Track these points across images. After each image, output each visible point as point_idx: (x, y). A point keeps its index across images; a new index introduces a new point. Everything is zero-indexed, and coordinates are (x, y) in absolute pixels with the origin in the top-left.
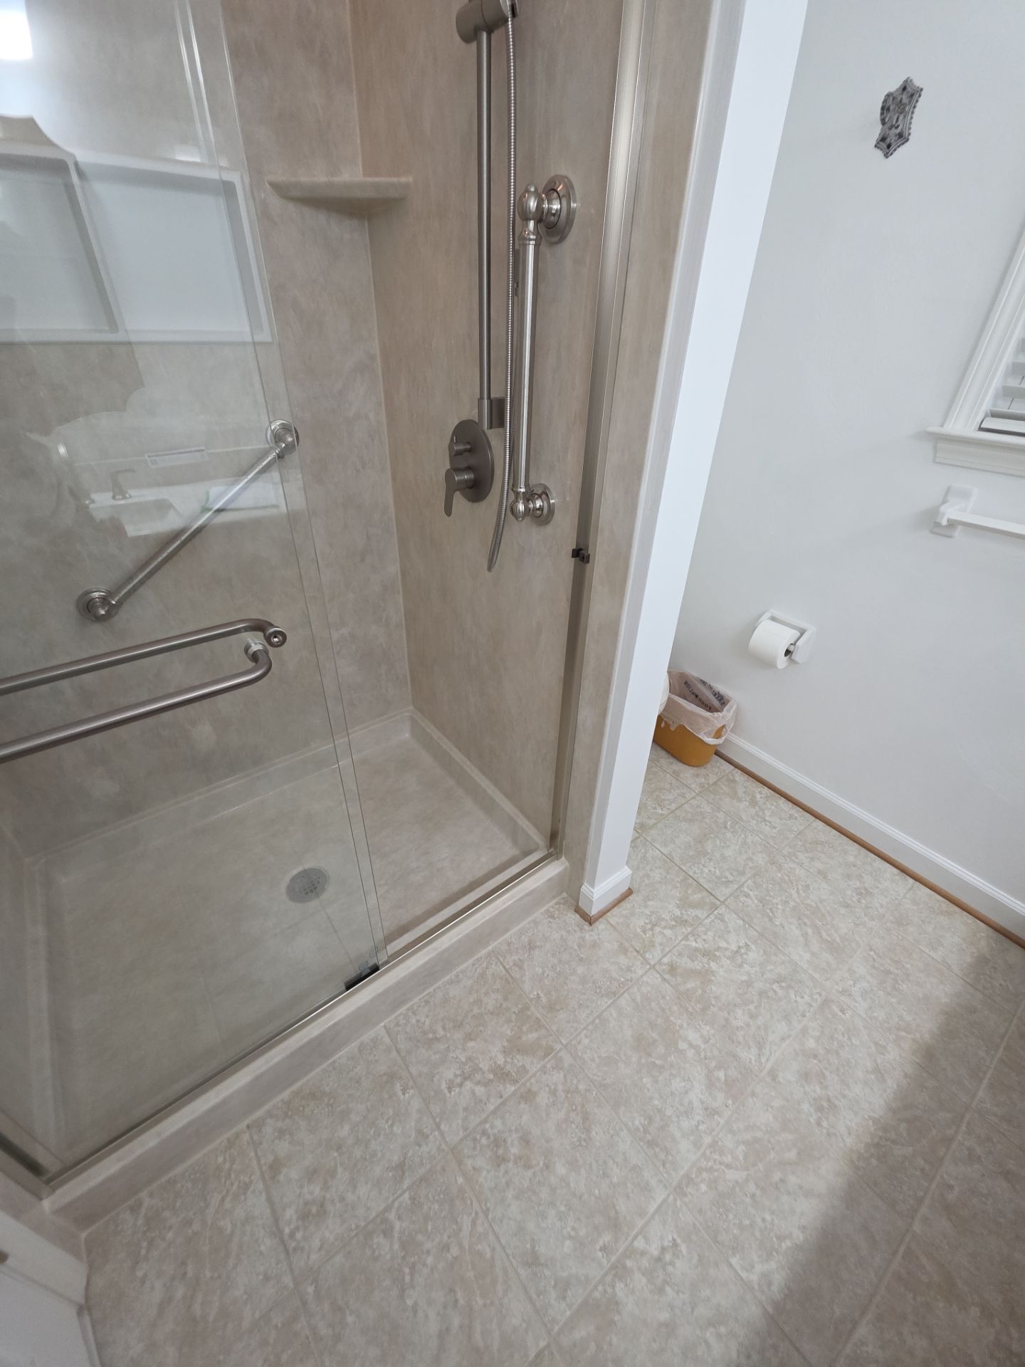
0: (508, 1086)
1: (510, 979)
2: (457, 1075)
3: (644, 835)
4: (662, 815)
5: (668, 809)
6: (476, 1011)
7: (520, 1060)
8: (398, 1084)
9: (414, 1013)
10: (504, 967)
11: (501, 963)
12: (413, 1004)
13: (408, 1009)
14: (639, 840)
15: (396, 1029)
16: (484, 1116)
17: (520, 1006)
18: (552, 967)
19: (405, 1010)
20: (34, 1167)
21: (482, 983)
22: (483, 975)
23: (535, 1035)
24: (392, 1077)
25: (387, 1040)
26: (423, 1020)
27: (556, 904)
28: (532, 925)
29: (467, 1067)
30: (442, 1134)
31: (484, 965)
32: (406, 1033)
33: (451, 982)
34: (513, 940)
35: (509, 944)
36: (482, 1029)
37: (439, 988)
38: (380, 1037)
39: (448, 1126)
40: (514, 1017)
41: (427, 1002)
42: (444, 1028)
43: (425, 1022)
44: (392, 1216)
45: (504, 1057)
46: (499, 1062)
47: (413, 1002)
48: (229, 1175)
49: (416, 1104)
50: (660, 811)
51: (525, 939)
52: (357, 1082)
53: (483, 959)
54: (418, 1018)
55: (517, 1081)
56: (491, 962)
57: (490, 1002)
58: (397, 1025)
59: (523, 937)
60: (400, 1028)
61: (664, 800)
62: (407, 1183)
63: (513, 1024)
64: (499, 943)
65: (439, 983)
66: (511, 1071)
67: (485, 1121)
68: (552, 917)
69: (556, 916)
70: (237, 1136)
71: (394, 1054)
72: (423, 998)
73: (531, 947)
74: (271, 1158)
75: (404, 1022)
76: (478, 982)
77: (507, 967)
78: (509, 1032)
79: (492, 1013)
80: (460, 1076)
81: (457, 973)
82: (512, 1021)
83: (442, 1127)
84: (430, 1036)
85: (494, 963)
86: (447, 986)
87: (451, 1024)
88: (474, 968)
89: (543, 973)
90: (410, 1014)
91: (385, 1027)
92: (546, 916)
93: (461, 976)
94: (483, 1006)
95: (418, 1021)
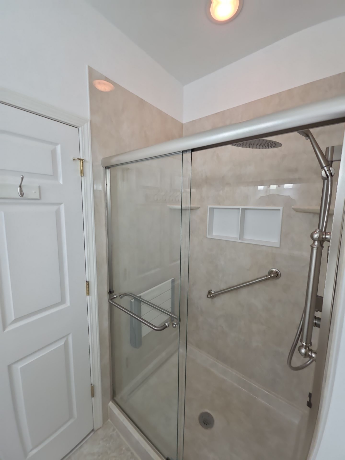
20: (114, 394)
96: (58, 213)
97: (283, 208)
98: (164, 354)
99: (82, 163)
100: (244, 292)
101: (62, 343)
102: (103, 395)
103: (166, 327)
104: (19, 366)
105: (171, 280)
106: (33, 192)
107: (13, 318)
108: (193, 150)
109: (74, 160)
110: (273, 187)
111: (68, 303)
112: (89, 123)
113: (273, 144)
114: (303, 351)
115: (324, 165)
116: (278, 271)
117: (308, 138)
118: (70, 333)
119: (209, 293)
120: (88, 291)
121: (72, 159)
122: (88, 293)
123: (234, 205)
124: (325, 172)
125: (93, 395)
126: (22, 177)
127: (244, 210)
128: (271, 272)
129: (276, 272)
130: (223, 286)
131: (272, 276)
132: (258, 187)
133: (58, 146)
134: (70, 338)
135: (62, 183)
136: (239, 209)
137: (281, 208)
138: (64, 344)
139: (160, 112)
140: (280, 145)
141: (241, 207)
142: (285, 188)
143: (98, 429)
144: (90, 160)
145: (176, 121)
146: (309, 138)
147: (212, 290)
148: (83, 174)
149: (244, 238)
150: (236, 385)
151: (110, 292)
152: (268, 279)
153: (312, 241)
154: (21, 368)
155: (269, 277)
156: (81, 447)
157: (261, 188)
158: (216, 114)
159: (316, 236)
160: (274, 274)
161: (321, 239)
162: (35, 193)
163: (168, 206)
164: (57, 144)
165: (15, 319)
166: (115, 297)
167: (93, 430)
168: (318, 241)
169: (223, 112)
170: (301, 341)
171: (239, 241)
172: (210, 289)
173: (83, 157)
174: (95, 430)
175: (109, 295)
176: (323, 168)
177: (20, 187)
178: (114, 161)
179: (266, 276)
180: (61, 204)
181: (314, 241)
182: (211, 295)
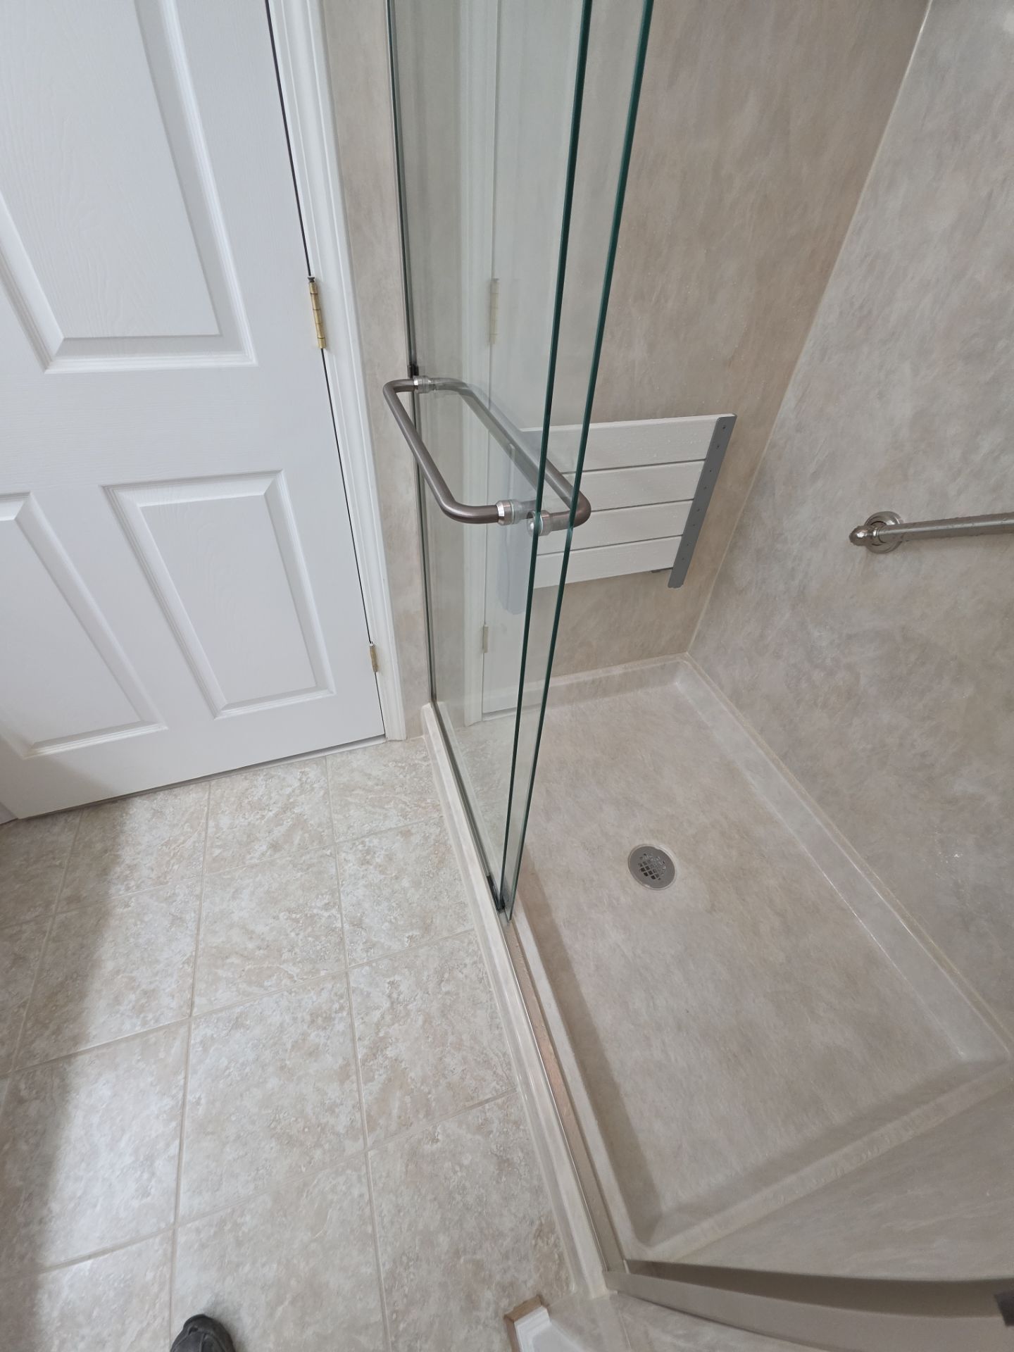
0: (365, 1051)
1: (471, 1103)
2: (399, 995)
6: (451, 1039)
7: (380, 1077)
8: (418, 933)
9: (475, 963)
10: (487, 1101)
11: (493, 1099)
12: (484, 964)
13: (481, 957)
15: (466, 941)
16: (354, 1012)
17: (433, 1104)
19: (481, 955)
21: (478, 1059)
22: (487, 1063)
23: (395, 1112)
24: (427, 928)
25: (460, 930)
26: (465, 971)
28: (535, 1182)
29: (401, 1008)
30: (362, 965)
31: (500, 1071)
32: (459, 950)
35: (517, 1124)
36: (430, 1039)
37: (491, 999)
38: (465, 924)
39: (365, 973)
40: (426, 1089)
41: (481, 980)
42: (447, 993)
43: (462, 973)
44: (334, 911)
45: (391, 1058)
46: (389, 1049)
47: (486, 965)
48: (416, 806)
49: (396, 946)
52: (436, 898)
53: (508, 1072)
54: (469, 966)
55: (363, 1064)
56: (501, 1084)
57: (453, 1063)
58: (470, 943)
59: (520, 1154)
60: (465, 945)
62: (347, 927)
63: (419, 1085)
64: (522, 1107)
66: (376, 1061)
67: (350, 1014)
71: (445, 934)
72: (487, 977)
74: (413, 831)
75: (470, 951)
76: (482, 1053)
77: (487, 1106)
78: (413, 1074)
79: (441, 1059)
80: (398, 999)
82: (422, 1084)
83: (367, 968)
84: (446, 976)
85: (498, 1087)
86: (489, 1011)
87: (448, 1002)
88: (500, 1054)
90: (475, 958)
91: (473, 929)
93: (497, 1032)
94: (452, 1051)
95: (466, 965)
105: (716, 418)
111: (251, 355)
125: (375, 666)
143: (396, 741)
150: (804, 849)
167: (384, 736)
174: (388, 739)
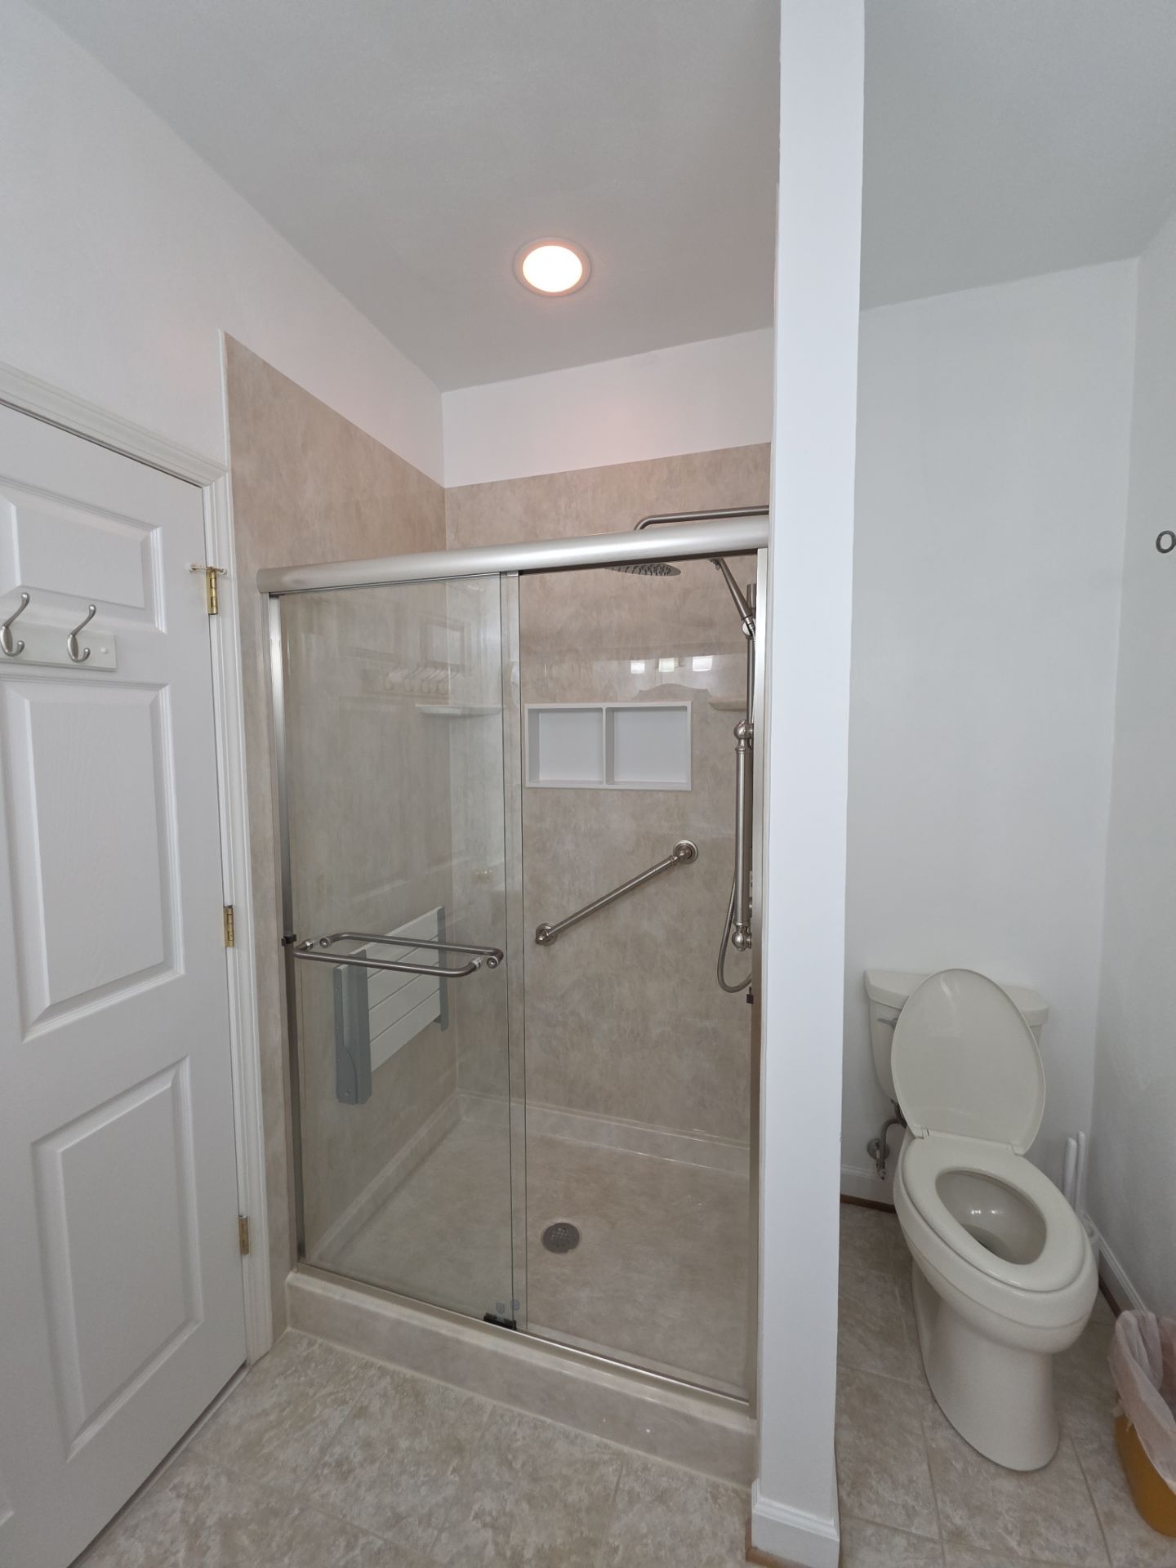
1: (611, 1499)
2: (491, 1515)
3: (946, 1547)
4: (1010, 1550)
5: (1032, 1552)
6: (558, 1486)
8: (457, 1460)
9: (520, 1423)
10: (618, 1482)
11: (620, 1477)
12: (523, 1416)
13: (519, 1414)
14: (931, 1545)
15: (498, 1419)
17: (592, 1535)
18: (659, 1543)
19: (517, 1412)
20: (301, 1250)
21: (587, 1471)
22: (594, 1465)
24: (459, 1449)
25: (485, 1418)
26: (519, 1437)
27: (735, 1491)
29: (502, 1519)
30: (437, 1539)
31: (606, 1458)
32: (500, 1431)
33: (567, 1436)
34: (653, 1470)
35: (646, 1468)
36: (545, 1507)
38: (484, 1410)
39: (446, 1541)
40: (577, 1535)
41: (535, 1427)
42: (523, 1465)
43: (519, 1440)
44: (362, 1541)
46: (525, 1553)
48: (346, 1384)
49: (450, 1491)
50: (1013, 1544)
51: (664, 1482)
52: (442, 1423)
53: (611, 1451)
54: (518, 1430)
56: (614, 1462)
57: (576, 1495)
58: (502, 1417)
59: (665, 1479)
60: (501, 1422)
61: (1040, 1535)
62: (389, 1535)
63: (570, 1540)
65: (560, 1425)
68: (715, 1498)
69: (719, 1501)
70: (372, 1365)
71: (478, 1435)
72: (536, 1421)
73: (662, 1497)
74: (365, 1404)
75: (508, 1420)
76: (585, 1464)
77: (621, 1486)
78: (559, 1541)
79: (565, 1506)
80: (493, 1518)
81: (579, 1434)
82: (572, 1536)
83: (444, 1535)
84: (510, 1457)
85: (614, 1467)
86: (561, 1435)
87: (531, 1470)
88: (595, 1449)
89: (645, 1536)
90: (517, 1420)
91: (494, 1406)
92: (709, 1490)
93: (578, 1440)
94: (567, 1490)
95: (515, 1433)
96: (154, 709)
97: (692, 703)
98: (423, 1132)
99: (215, 578)
100: (624, 908)
101: (163, 1086)
102: (273, 1250)
103: (474, 969)
104: (60, 1147)
105: (436, 910)
106: (103, 650)
107: (47, 1003)
108: (521, 572)
109: (194, 569)
110: (668, 665)
111: (180, 969)
112: (228, 476)
113: (665, 569)
114: (739, 939)
115: (745, 615)
116: (691, 844)
117: (718, 566)
118: (185, 1058)
119: (541, 931)
120: (231, 934)
121: (188, 567)
122: (230, 938)
123: (589, 701)
124: (748, 625)
125: (245, 1247)
126: (92, 608)
127: (612, 711)
128: (679, 848)
129: (689, 847)
130: (573, 908)
131: (682, 854)
132: (630, 666)
133: (154, 531)
134: (185, 1071)
135: (164, 631)
136: (600, 710)
137: (688, 704)
138: (172, 1087)
139: (391, 457)
140: (677, 572)
141: (604, 706)
142: (695, 670)
143: (262, 1358)
144: (232, 572)
145: (428, 480)
146: (721, 566)
147: (545, 925)
148: (214, 607)
149: (615, 780)
150: (620, 1149)
151: (288, 941)
152: (673, 864)
153: (737, 741)
154: (64, 1153)
155: (676, 858)
156: (215, 1416)
157: (638, 667)
158: (534, 478)
159: (741, 731)
160: (684, 850)
161: (748, 736)
162: (106, 653)
163: (417, 705)
164: (152, 527)
165: (51, 1007)
166: (307, 947)
167: (243, 1366)
168: (745, 739)
169: (551, 478)
170: (736, 920)
171: (605, 786)
172: (542, 923)
173: (215, 561)
174: (252, 1363)
175: (283, 948)
176: (743, 619)
177: (74, 635)
178: (289, 580)
179: (669, 859)
180: (162, 686)
181: (740, 739)
182: (546, 937)
